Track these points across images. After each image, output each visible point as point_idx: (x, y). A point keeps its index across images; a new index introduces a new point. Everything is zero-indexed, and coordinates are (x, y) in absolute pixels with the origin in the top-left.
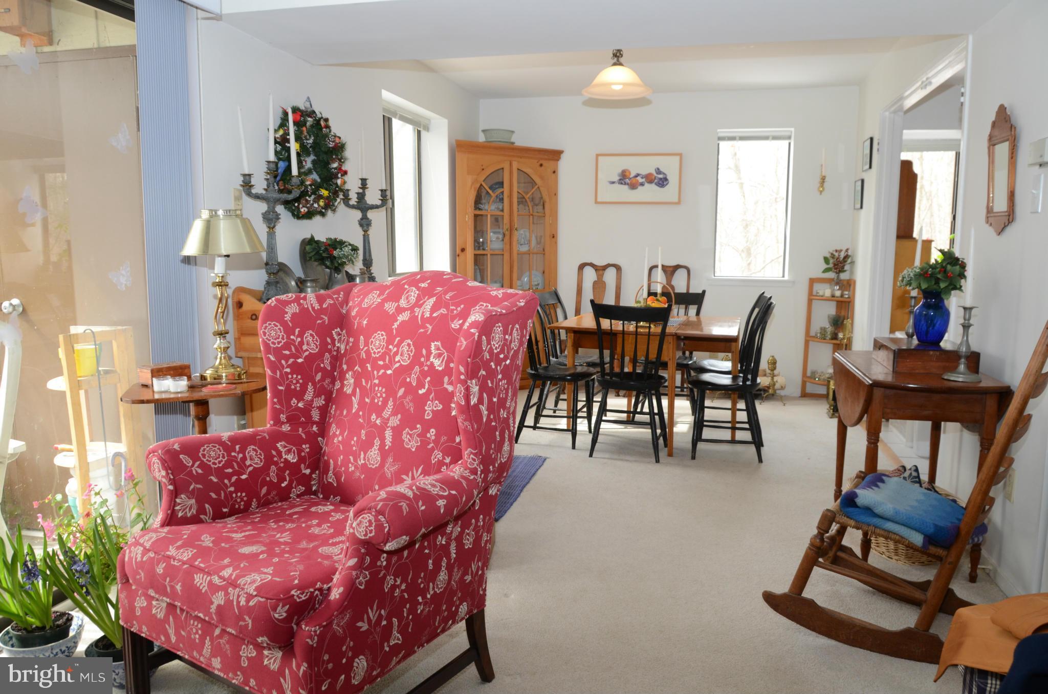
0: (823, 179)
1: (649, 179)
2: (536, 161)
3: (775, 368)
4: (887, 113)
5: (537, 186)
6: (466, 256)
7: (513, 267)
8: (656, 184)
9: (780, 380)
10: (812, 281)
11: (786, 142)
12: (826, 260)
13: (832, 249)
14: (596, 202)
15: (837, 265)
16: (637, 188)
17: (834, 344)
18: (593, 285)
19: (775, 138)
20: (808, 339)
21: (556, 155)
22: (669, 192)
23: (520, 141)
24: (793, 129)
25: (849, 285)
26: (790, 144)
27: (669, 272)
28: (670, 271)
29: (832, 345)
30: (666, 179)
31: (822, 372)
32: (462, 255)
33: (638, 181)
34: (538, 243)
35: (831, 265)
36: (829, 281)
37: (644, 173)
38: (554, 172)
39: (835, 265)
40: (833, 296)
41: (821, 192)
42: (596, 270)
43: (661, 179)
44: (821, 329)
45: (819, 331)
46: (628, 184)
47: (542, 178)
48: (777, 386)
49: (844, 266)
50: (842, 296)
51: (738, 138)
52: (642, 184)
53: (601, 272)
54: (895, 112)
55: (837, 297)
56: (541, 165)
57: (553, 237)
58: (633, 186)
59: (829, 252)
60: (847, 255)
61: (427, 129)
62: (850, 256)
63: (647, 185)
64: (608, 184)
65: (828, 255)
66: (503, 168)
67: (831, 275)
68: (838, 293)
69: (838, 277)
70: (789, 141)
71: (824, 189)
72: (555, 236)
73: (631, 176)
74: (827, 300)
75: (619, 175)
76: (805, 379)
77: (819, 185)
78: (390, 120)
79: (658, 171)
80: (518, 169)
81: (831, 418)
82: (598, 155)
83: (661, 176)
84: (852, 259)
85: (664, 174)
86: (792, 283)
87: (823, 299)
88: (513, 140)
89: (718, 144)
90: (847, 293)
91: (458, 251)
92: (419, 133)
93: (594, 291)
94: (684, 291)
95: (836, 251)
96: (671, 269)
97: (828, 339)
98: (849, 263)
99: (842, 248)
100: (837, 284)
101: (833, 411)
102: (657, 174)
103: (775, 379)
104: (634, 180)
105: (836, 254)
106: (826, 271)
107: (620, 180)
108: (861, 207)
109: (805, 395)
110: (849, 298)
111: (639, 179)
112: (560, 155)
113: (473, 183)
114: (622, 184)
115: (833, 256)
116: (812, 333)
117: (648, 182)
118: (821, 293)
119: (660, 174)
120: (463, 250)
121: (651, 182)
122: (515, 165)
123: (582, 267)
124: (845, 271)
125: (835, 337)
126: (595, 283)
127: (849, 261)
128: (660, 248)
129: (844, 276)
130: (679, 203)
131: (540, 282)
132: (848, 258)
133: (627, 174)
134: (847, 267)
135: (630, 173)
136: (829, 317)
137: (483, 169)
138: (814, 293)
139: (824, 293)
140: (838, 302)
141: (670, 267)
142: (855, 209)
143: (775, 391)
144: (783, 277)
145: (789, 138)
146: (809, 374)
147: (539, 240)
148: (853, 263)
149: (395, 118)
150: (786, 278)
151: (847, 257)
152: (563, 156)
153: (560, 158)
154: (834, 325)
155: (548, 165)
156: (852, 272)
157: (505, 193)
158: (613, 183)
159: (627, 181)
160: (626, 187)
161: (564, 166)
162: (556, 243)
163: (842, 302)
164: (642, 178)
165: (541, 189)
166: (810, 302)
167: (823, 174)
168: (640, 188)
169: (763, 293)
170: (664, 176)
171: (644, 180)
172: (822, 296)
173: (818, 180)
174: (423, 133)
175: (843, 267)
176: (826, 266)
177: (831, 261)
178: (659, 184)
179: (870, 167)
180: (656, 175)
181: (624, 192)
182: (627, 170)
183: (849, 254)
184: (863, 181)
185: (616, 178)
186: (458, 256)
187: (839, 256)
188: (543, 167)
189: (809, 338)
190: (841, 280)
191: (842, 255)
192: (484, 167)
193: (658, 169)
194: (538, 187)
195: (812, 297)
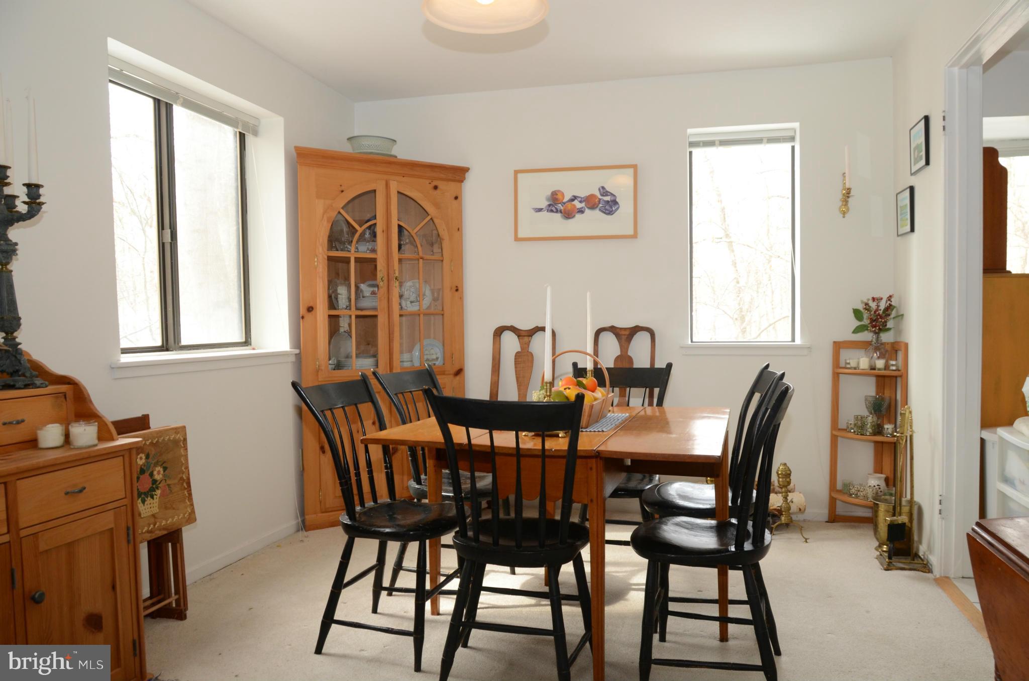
0: (847, 194)
1: (591, 202)
2: (428, 182)
3: (789, 483)
4: (956, 70)
5: (429, 218)
6: (316, 318)
7: (393, 334)
8: (600, 210)
9: (797, 498)
10: (838, 346)
11: (787, 146)
12: (857, 314)
13: (867, 296)
14: (517, 239)
15: (876, 320)
16: (574, 217)
17: (876, 442)
18: (515, 359)
19: (771, 140)
20: (835, 433)
21: (458, 174)
22: (621, 222)
23: (402, 152)
24: (796, 125)
25: (896, 350)
26: (793, 148)
27: (624, 338)
28: (625, 335)
29: (872, 444)
30: (615, 202)
31: (861, 485)
32: (309, 317)
33: (574, 206)
34: (435, 299)
35: (866, 321)
36: (865, 345)
37: (583, 194)
38: (456, 198)
39: (872, 321)
40: (873, 368)
41: (844, 213)
42: (519, 336)
43: (608, 202)
44: (856, 418)
45: (852, 422)
46: (561, 212)
47: (437, 205)
48: (794, 508)
49: (886, 322)
50: (887, 367)
51: (717, 143)
52: (581, 211)
53: (526, 339)
54: (967, 66)
55: (879, 369)
56: (436, 188)
57: (457, 290)
58: (568, 215)
59: (862, 302)
60: (890, 305)
61: (255, 133)
62: (895, 307)
63: (587, 211)
64: (533, 211)
65: (860, 307)
66: (375, 191)
67: (867, 336)
68: (880, 363)
69: (878, 338)
70: (792, 144)
71: (848, 210)
72: (460, 289)
73: (566, 200)
74: (863, 374)
75: (548, 200)
76: (835, 495)
77: (840, 203)
78: (169, 107)
79: (604, 192)
80: (398, 192)
81: (887, 570)
82: (516, 172)
83: (608, 198)
84: (897, 311)
85: (612, 195)
86: (808, 349)
87: (857, 373)
88: (393, 153)
89: (691, 153)
90: (894, 363)
91: (303, 311)
92: (242, 137)
93: (516, 367)
94: (647, 365)
95: (874, 299)
96: (627, 333)
97: (868, 434)
98: (894, 318)
99: (882, 296)
100: (877, 349)
101: (890, 558)
102: (602, 195)
103: (791, 496)
104: (569, 206)
105: (873, 305)
106: (857, 330)
107: (549, 205)
108: (912, 229)
109: (835, 519)
110: (898, 370)
111: (576, 203)
112: (464, 174)
113: (325, 212)
114: (552, 211)
115: (867, 307)
116: (842, 424)
117: (589, 208)
118: (853, 364)
119: (607, 195)
120: (310, 309)
121: (593, 207)
122: (394, 187)
123: (499, 332)
124: (889, 329)
125: (878, 430)
126: (518, 356)
127: (893, 314)
128: (588, 294)
129: (886, 337)
130: (635, 236)
131: (440, 355)
132: (893, 310)
133: (559, 196)
134: (890, 324)
135: (563, 195)
136: (866, 400)
137: (342, 191)
138: (842, 364)
139: (858, 363)
140: (878, 377)
141: (625, 329)
142: (898, 236)
143: (789, 515)
144: (793, 340)
145: (792, 139)
146: (839, 486)
147: (436, 295)
148: (900, 317)
149: (176, 103)
150: (798, 341)
151: (889, 308)
152: (470, 178)
153: (465, 178)
154: (875, 411)
155: (448, 188)
156: (899, 331)
157: (378, 225)
158: (540, 210)
159: (560, 207)
160: (559, 215)
161: (471, 188)
162: (461, 298)
163: (884, 377)
164: (581, 202)
165: (436, 221)
166: (836, 376)
167: (847, 186)
168: (578, 216)
169: (767, 366)
170: (613, 198)
171: (583, 205)
172: (855, 368)
173: (839, 196)
174: (249, 139)
175: (885, 324)
176: (858, 323)
177: (866, 315)
178: (606, 210)
179: (928, 163)
180: (600, 197)
181: (555, 224)
182: (559, 191)
183: (893, 303)
184: (912, 189)
185: (544, 204)
186: (303, 317)
187: (878, 306)
188: (438, 191)
189: (837, 433)
190: (882, 344)
191: (883, 305)
192: (343, 188)
193: (603, 188)
194: (431, 219)
195: (838, 371)
